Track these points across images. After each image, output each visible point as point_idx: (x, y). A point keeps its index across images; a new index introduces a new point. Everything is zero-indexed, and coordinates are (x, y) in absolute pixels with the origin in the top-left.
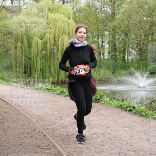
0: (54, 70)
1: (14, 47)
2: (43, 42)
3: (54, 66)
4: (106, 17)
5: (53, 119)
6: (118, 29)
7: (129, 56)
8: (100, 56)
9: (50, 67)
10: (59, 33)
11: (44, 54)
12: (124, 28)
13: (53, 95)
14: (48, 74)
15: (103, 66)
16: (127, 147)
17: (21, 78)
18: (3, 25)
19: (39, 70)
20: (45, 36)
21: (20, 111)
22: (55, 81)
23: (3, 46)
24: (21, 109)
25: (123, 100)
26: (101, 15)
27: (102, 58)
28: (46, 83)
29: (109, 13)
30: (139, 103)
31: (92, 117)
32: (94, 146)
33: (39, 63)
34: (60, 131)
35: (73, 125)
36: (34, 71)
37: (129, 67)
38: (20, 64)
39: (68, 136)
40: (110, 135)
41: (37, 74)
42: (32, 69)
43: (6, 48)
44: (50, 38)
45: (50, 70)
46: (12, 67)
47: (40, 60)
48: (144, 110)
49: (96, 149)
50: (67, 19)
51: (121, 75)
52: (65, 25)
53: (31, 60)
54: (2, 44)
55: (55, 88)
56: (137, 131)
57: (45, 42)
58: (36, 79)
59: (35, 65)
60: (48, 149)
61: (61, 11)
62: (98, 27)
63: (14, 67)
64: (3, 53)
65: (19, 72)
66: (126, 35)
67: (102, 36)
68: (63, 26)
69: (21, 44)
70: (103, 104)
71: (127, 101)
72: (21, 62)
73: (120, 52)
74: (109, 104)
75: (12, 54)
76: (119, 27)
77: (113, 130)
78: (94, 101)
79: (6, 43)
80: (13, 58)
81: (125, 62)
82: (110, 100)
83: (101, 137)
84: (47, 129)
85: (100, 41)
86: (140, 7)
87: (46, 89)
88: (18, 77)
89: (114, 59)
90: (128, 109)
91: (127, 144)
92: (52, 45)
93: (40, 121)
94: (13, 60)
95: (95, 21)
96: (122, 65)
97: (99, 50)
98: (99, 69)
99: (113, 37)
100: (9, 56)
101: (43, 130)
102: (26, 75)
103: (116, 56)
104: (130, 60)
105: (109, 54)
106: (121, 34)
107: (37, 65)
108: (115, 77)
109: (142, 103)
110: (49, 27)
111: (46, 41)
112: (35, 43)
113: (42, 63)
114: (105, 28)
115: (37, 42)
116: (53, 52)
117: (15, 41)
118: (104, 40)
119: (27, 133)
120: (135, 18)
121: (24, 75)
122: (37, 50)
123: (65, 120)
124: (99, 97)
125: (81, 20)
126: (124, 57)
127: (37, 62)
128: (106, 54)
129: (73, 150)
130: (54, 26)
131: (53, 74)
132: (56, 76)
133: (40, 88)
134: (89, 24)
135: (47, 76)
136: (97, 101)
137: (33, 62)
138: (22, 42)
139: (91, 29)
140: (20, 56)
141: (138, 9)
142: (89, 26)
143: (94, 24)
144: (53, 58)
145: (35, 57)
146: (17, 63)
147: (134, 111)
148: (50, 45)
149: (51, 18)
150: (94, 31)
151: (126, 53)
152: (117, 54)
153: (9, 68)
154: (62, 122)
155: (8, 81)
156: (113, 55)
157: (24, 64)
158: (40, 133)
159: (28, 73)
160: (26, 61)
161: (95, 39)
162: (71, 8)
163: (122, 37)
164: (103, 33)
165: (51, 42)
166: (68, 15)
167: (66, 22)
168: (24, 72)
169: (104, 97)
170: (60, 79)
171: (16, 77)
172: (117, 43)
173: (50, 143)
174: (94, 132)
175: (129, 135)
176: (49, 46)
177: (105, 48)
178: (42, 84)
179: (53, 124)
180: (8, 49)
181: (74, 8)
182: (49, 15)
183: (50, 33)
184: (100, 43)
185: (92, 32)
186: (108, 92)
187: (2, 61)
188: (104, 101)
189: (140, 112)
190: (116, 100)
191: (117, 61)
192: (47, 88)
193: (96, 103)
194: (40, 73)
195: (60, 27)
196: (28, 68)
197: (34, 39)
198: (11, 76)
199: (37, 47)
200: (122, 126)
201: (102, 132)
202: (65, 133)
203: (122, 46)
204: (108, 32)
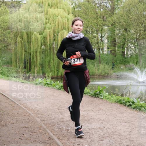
0: (54, 65)
1: (14, 42)
2: (43, 36)
3: (54, 61)
4: (105, 12)
5: (53, 113)
6: (117, 24)
7: (129, 51)
8: (100, 51)
9: (49, 62)
10: (59, 29)
11: (43, 49)
12: (123, 23)
13: (52, 89)
14: (47, 69)
15: (102, 61)
16: (126, 142)
17: (21, 73)
18: (3, 20)
19: (39, 65)
20: (45, 31)
21: (20, 105)
22: (54, 76)
23: (3, 41)
24: (21, 104)
25: (122, 95)
26: (101, 10)
27: (101, 53)
28: (45, 78)
29: (108, 8)
30: (139, 98)
31: (92, 112)
32: (93, 141)
33: (39, 58)
34: (59, 125)
36: (34, 66)
37: (128, 62)
38: (20, 59)
39: (68, 130)
40: (109, 130)
41: (37, 68)
42: (31, 64)
43: (6, 43)
44: (50, 33)
45: (49, 65)
46: (11, 62)
47: (40, 55)
48: (143, 105)
49: (95, 143)
50: (66, 15)
51: (120, 70)
52: (64, 20)
53: (31, 55)
54: (2, 39)
55: (54, 83)
56: (136, 126)
57: (45, 38)
58: (36, 74)
59: (35, 60)
60: (48, 143)
61: (60, 6)
62: (98, 22)
63: (14, 62)
64: (3, 48)
65: (19, 67)
66: (126, 30)
67: (101, 31)
68: (62, 21)
69: (21, 39)
70: (102, 98)
71: (126, 96)
72: (21, 57)
73: (119, 47)
74: (108, 98)
75: (11, 49)
77: (112, 125)
79: (6, 38)
80: (13, 53)
81: (124, 58)
82: (110, 95)
83: (100, 131)
84: (47, 123)
85: (99, 36)
86: (139, 2)
87: (45, 84)
88: (18, 72)
89: (113, 54)
90: (128, 104)
91: (126, 138)
92: (52, 40)
93: (40, 116)
94: (12, 55)
95: (95, 16)
96: (122, 60)
97: (98, 45)
98: (98, 64)
99: (112, 31)
100: (9, 51)
101: (43, 125)
102: (26, 70)
103: (115, 51)
104: (130, 55)
105: (109, 49)
106: (120, 29)
107: (36, 60)
108: (114, 72)
109: (141, 98)
110: (48, 22)
111: (45, 36)
112: (35, 38)
113: (41, 58)
114: (104, 23)
115: (37, 38)
116: (52, 47)
117: (15, 36)
118: (103, 35)
119: (27, 127)
120: (134, 13)
121: (23, 70)
122: (36, 45)
123: (64, 115)
124: (98, 92)
125: (80, 15)
126: (123, 52)
127: (36, 57)
128: (105, 49)
129: (72, 144)
130: (54, 21)
131: (53, 69)
132: (56, 72)
133: (40, 83)
134: (88, 19)
135: (46, 71)
136: (96, 96)
137: (32, 57)
138: (22, 38)
139: (91, 24)
140: (20, 52)
141: (137, 3)
142: (89, 21)
143: (93, 19)
144: (52, 52)
145: (34, 52)
146: (17, 58)
147: (133, 106)
148: (50, 40)
149: (51, 13)
150: (93, 26)
151: (126, 48)
152: (117, 49)
153: (9, 63)
154: (61, 116)
155: (8, 76)
156: (112, 50)
157: (23, 59)
158: (40, 127)
159: (28, 68)
160: (26, 56)
161: (94, 34)
162: (70, 3)
163: (122, 32)
164: (102, 28)
165: (51, 38)
166: (68, 10)
167: (65, 17)
168: (23, 67)
169: (103, 92)
170: (60, 74)
171: (16, 72)
172: (116, 38)
173: (50, 138)
174: (93, 127)
175: (128, 129)
176: (48, 41)
177: (104, 43)
178: (42, 79)
179: (53, 119)
180: (7, 44)
181: (74, 3)
182: (48, 10)
183: (50, 28)
184: (100, 38)
185: (92, 27)
186: (107, 87)
187: (2, 56)
188: (104, 96)
189: (139, 107)
190: (116, 95)
191: (117, 57)
192: (47, 82)
193: (95, 98)
194: (40, 68)
195: (60, 22)
196: (27, 63)
197: (34, 34)
198: (11, 71)
199: (36, 42)
200: (121, 121)
201: (101, 127)
202: (65, 127)
203: (121, 41)
204: (107, 27)
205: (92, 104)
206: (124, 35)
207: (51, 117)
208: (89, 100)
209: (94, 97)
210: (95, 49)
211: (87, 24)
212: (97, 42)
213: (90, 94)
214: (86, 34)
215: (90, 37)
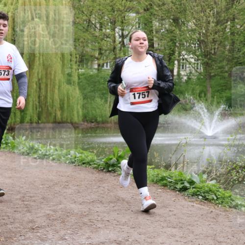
5: (9, 210)
6: (157, 9)
7: (183, 68)
12: (171, 4)
13: (9, 155)
22: (14, 124)
25: (168, 167)
31: (99, 206)
34: (23, 237)
35: (55, 223)
48: (214, 189)
55: (14, 141)
56: (197, 235)
62: (114, 2)
66: (176, 20)
67: (122, 22)
71: (176, 169)
76: (161, 3)
77: (144, 234)
78: (104, 169)
85: (117, 35)
90: (179, 186)
97: (115, 54)
99: (146, 24)
104: (185, 78)
106: (164, 20)
114: (128, 4)
118: (126, 33)
123: (36, 214)
124: (114, 160)
136: (110, 169)
139: (98, 7)
147: (191, 191)
150: (104, 11)
151: (176, 62)
154: (29, 216)
161: (106, 29)
163: (167, 26)
164: (124, 17)
170: (27, 120)
172: (155, 39)
174: (102, 240)
175: (180, 243)
177: (128, 51)
179: (8, 223)
184: (118, 39)
185: (101, 13)
189: (204, 193)
190: (153, 166)
193: (108, 174)
200: (165, 225)
201: (120, 239)
202: (36, 242)
203: (166, 47)
204: (134, 15)
205: (99, 187)
206: (172, 32)
207: (4, 219)
208: (94, 179)
209: (104, 170)
210: (109, 64)
211: (90, 7)
212: (112, 47)
213: (96, 166)
214: (87, 30)
215: (96, 36)
